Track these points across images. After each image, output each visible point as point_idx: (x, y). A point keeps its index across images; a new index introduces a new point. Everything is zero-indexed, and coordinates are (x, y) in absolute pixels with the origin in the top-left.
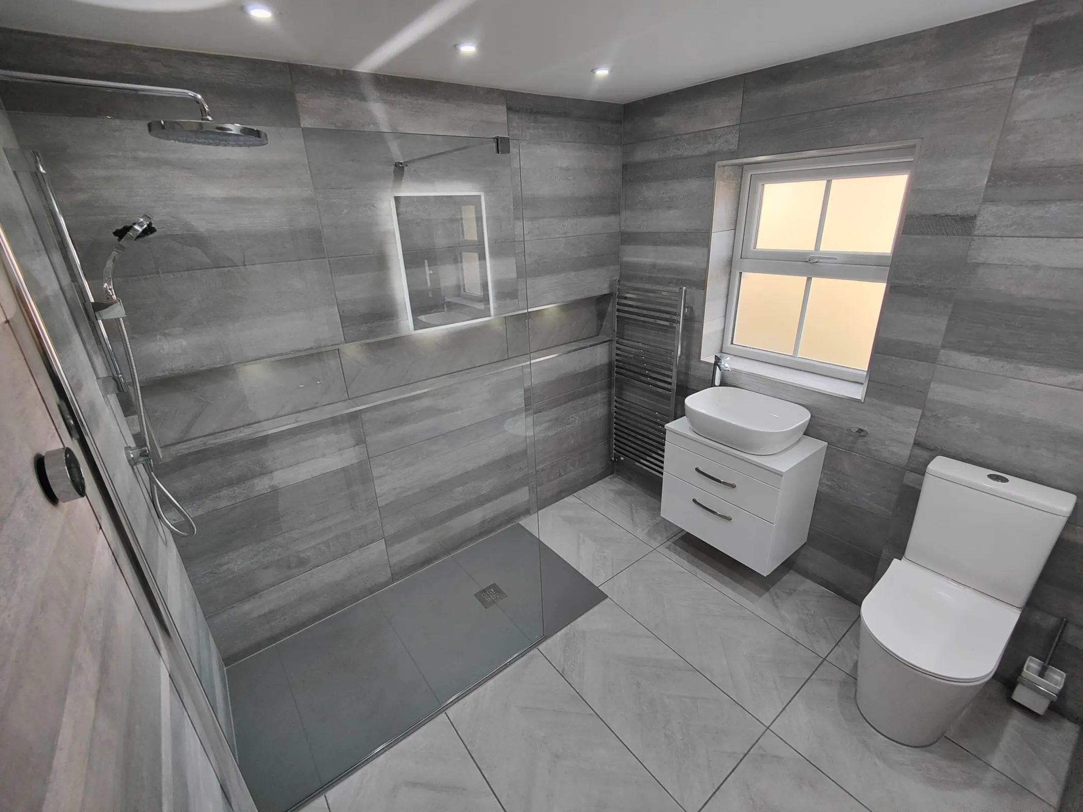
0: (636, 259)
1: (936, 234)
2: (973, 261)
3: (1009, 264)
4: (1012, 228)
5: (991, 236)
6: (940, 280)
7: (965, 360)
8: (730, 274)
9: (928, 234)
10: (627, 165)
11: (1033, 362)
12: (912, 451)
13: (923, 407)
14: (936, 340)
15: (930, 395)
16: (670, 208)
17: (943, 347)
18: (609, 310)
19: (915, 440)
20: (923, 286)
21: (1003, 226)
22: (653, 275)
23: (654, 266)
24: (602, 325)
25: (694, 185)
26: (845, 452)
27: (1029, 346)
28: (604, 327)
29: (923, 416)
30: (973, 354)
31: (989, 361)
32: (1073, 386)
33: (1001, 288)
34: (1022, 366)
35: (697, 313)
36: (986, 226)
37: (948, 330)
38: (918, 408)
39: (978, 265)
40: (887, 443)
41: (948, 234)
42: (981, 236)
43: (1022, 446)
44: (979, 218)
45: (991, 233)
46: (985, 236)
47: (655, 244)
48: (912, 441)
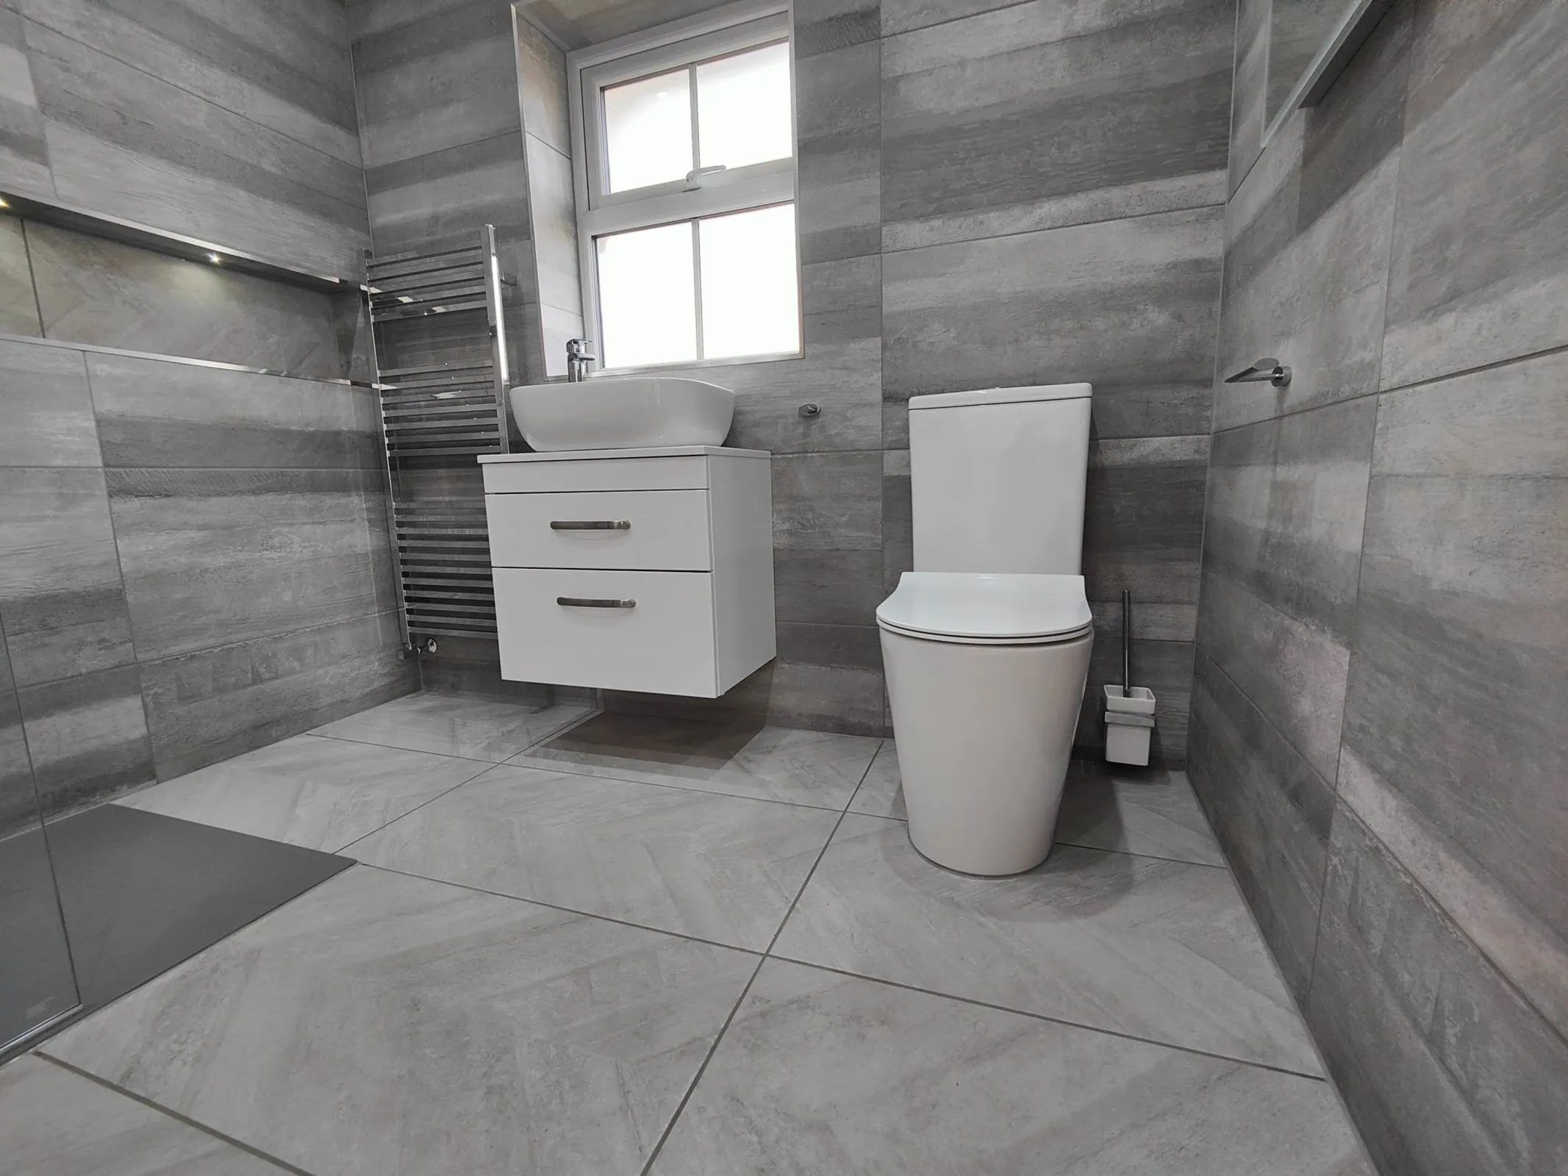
0: (401, 216)
1: (839, 48)
2: (890, 75)
3: (931, 67)
4: (923, 15)
5: (902, 33)
6: (858, 117)
7: (914, 233)
8: (576, 237)
9: (828, 51)
10: (359, 43)
11: (994, 205)
12: (883, 413)
13: (881, 332)
14: (872, 214)
15: (886, 309)
16: (446, 103)
17: (885, 221)
18: (358, 326)
19: (884, 392)
20: (839, 133)
21: (912, 15)
22: (437, 237)
23: (435, 219)
24: (349, 363)
25: (481, 52)
26: (797, 457)
27: (981, 183)
28: (353, 364)
29: (884, 346)
30: (923, 219)
31: (944, 223)
32: (1042, 226)
33: (932, 106)
34: (981, 217)
35: (524, 285)
36: (894, 19)
37: (884, 194)
38: (876, 337)
39: (897, 79)
40: (849, 414)
41: (852, 44)
42: (891, 36)
43: (1010, 343)
44: (882, 10)
45: (902, 28)
46: (895, 34)
47: (431, 176)
48: (878, 396)
